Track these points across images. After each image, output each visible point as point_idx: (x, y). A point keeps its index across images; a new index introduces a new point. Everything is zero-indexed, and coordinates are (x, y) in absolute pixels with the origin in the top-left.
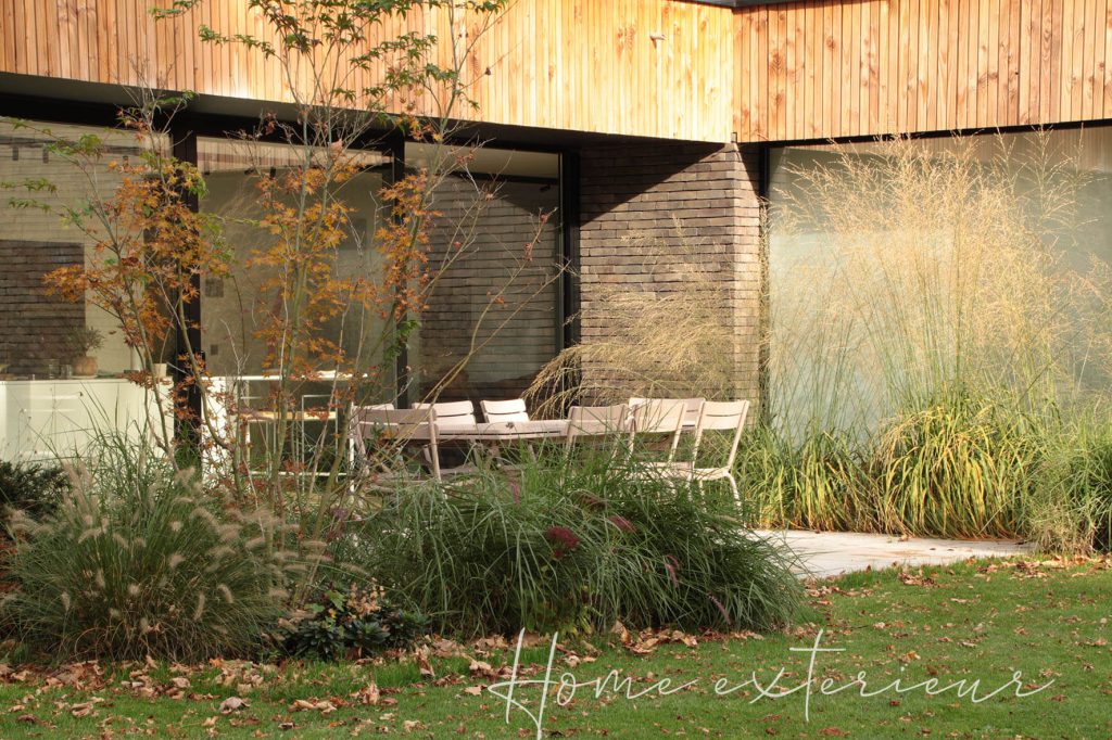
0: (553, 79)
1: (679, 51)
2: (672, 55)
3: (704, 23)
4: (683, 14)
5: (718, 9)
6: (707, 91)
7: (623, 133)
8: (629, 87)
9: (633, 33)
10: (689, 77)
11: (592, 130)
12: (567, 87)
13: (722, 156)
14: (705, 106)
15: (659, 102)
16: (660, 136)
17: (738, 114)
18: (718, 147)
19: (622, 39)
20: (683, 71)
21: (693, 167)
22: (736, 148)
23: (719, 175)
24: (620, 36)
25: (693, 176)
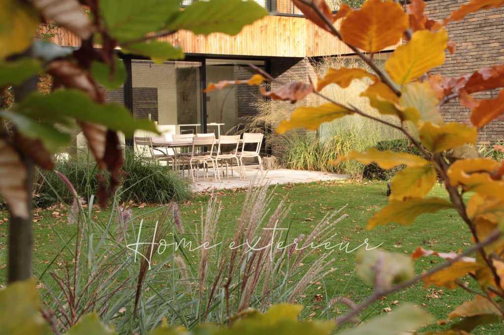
0: (236, 41)
1: (285, 31)
2: (282, 32)
3: (295, 23)
4: (286, 20)
5: (300, 18)
6: (296, 42)
7: (263, 55)
8: (265, 43)
9: (267, 26)
10: (289, 39)
11: (251, 55)
12: (241, 43)
13: (303, 61)
14: (295, 47)
15: (277, 46)
16: (278, 56)
17: (308, 49)
18: (302, 58)
19: (263, 28)
20: (287, 36)
21: (297, 64)
22: (307, 58)
23: (303, 67)
24: (262, 27)
25: (297, 67)
